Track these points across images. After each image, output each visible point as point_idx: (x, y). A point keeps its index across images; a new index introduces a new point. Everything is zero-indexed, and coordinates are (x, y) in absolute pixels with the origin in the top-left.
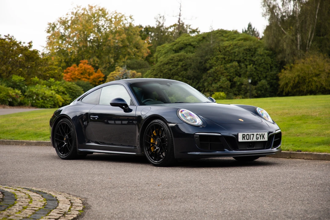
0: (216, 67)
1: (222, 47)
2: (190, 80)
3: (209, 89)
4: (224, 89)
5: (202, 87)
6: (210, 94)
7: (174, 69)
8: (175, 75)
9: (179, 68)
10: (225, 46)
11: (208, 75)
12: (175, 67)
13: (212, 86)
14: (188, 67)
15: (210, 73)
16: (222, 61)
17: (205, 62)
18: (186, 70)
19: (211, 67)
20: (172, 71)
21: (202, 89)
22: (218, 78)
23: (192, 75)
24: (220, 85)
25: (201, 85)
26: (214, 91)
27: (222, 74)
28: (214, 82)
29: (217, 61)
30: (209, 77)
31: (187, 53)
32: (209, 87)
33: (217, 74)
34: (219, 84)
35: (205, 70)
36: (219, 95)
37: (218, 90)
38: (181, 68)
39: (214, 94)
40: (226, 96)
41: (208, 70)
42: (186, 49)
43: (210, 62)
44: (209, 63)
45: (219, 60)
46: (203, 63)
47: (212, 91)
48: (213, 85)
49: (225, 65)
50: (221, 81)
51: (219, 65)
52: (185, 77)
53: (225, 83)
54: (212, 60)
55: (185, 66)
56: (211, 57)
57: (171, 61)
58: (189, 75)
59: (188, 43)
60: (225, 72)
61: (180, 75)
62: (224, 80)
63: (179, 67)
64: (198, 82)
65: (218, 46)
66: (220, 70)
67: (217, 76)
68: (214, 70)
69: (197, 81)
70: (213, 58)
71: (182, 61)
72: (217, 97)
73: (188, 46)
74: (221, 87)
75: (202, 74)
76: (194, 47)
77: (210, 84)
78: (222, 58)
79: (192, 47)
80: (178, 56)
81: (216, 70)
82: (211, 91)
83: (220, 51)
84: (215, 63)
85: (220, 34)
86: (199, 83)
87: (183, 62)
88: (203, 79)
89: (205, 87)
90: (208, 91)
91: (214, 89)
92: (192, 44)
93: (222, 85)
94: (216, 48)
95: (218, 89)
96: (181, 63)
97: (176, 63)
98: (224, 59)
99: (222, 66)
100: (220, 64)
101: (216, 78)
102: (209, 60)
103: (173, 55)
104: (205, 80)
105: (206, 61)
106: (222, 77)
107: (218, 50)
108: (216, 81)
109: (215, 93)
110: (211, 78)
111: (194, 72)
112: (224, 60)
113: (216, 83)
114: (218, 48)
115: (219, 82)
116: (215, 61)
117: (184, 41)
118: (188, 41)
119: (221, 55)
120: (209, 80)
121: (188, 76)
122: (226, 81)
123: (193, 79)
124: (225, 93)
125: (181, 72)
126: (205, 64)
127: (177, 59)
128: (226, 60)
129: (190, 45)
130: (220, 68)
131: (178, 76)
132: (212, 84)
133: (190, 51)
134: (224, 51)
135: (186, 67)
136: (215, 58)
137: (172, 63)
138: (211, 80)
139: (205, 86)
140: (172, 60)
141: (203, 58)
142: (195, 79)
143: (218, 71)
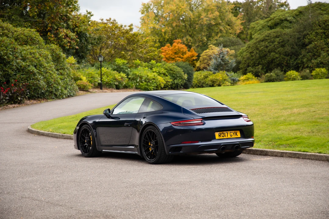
0: (316, 42)
1: (321, 21)
2: (288, 56)
3: (308, 65)
4: (325, 65)
5: (301, 64)
6: (309, 70)
7: (270, 45)
8: (272, 51)
9: (276, 45)
10: (325, 20)
11: (307, 51)
12: (271, 44)
13: (311, 62)
14: (285, 43)
15: (308, 49)
16: (322, 36)
17: (303, 38)
18: (283, 46)
19: (310, 43)
20: (269, 48)
21: (301, 66)
22: (318, 54)
23: (290, 52)
24: (320, 61)
25: (299, 62)
26: (313, 67)
27: (322, 49)
28: (313, 58)
29: (316, 36)
30: (308, 53)
31: (283, 29)
32: (308, 63)
33: (316, 49)
34: (319, 59)
35: (304, 45)
36: (319, 71)
37: (318, 66)
38: (278, 44)
39: (314, 70)
40: (327, 71)
41: (307, 45)
42: (282, 25)
43: (309, 37)
44: (307, 38)
45: (319, 34)
46: (302, 38)
47: (312, 67)
48: (313, 61)
49: (325, 40)
50: (322, 56)
51: (318, 40)
52: (282, 54)
53: (325, 58)
54: (310, 35)
55: (282, 42)
56: (310, 32)
57: (267, 38)
58: (287, 51)
59: (283, 19)
60: (326, 47)
61: (277, 51)
62: (324, 56)
63: (276, 43)
64: (296, 59)
65: (318, 20)
66: (320, 45)
67: (317, 52)
68: (314, 46)
69: (295, 57)
70: (312, 32)
71: (278, 37)
72: (318, 73)
73: (284, 21)
74: (322, 63)
75: (300, 50)
76: (291, 22)
77: (309, 60)
78: (322, 33)
79: (288, 23)
80: (274, 32)
81: (315, 45)
82: (310, 67)
83: (320, 26)
84: (314, 38)
85: (317, 7)
86: (298, 59)
87: (280, 38)
88: (301, 55)
89: (304, 64)
90: (307, 67)
91: (313, 65)
92: (288, 19)
93: (322, 61)
94: (315, 23)
95: (318, 64)
96: (278, 39)
97: (272, 39)
98: (324, 33)
99: (321, 41)
100: (320, 38)
101: (316, 54)
102: (308, 36)
103: (269, 32)
104: (304, 56)
105: (304, 36)
106: (322, 52)
107: (318, 25)
108: (316, 57)
109: (316, 69)
110: (310, 53)
111: (292, 48)
112: (324, 35)
113: (316, 59)
114: (317, 22)
115: (320, 58)
116: (314, 36)
117: (279, 16)
118: (283, 16)
119: (321, 29)
120: (308, 56)
121: (285, 52)
122: (327, 57)
123: (291, 56)
124: (326, 68)
125: (278, 48)
126: (303, 39)
127: (274, 35)
128: (326, 34)
129: (286, 20)
130: (320, 43)
131: (275, 53)
132: (311, 60)
133: (286, 27)
134: (324, 25)
135: (283, 44)
136: (314, 33)
137: (268, 39)
138: (311, 56)
139: (304, 62)
140: (268, 36)
141: (301, 33)
142: (293, 55)
143: (318, 47)
